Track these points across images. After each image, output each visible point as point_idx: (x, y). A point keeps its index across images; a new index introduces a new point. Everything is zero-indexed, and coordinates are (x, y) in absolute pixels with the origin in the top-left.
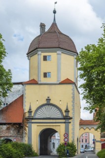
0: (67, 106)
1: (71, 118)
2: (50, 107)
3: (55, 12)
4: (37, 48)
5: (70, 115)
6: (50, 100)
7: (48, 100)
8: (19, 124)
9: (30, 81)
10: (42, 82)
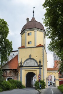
0: (40, 59)
1: (42, 66)
2: (31, 60)
3: (33, 12)
4: (25, 29)
5: (42, 64)
6: (31, 56)
7: (30, 56)
8: (16, 70)
9: (22, 47)
10: (27, 47)
